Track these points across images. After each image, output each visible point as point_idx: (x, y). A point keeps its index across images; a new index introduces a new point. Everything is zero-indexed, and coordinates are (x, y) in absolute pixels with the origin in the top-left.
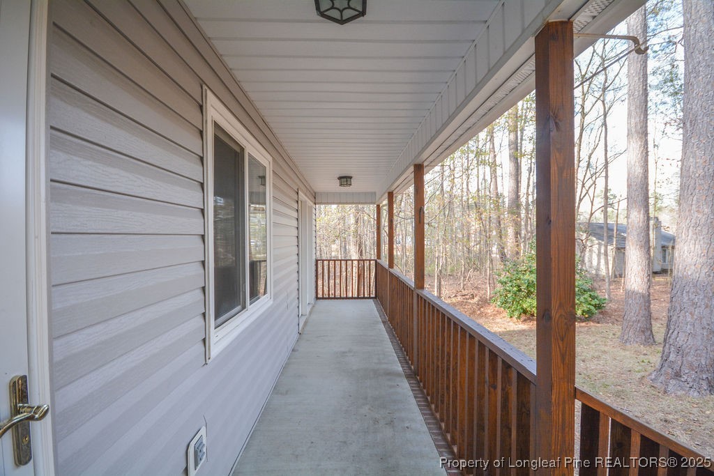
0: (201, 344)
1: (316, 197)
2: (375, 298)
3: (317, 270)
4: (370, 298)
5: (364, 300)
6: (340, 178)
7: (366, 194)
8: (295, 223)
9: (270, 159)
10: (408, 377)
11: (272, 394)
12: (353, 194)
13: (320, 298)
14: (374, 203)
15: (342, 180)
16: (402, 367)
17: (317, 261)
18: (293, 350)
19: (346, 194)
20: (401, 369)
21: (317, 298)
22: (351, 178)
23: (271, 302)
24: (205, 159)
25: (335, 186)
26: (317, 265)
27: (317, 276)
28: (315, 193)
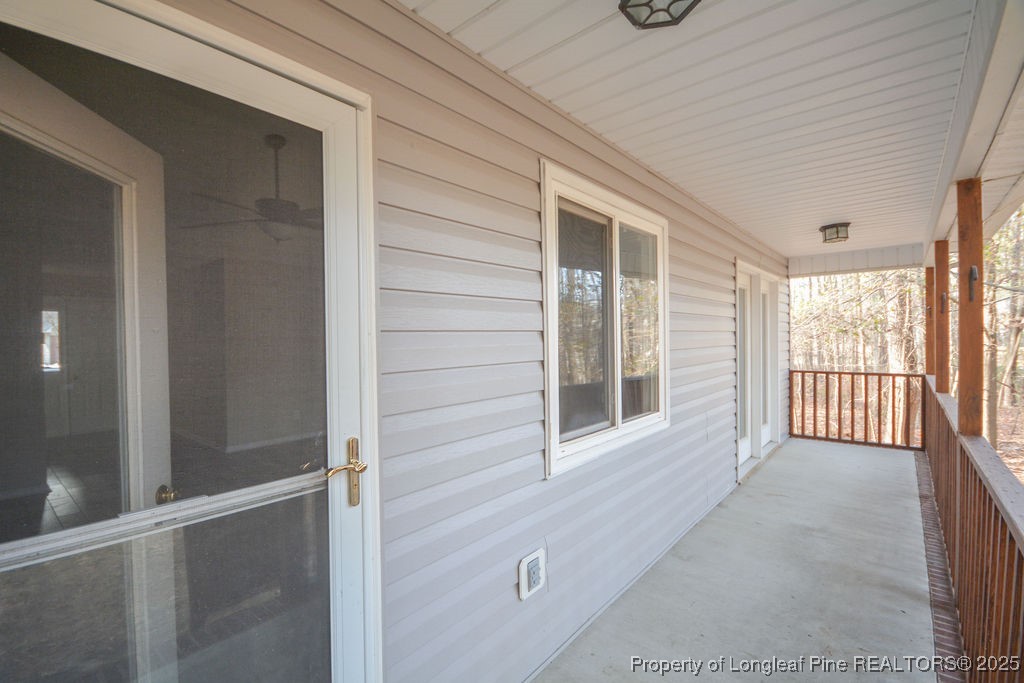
0: (539, 455)
1: (787, 267)
2: (922, 449)
3: (791, 388)
4: (908, 448)
5: (894, 450)
6: (824, 229)
7: (897, 248)
8: (730, 312)
9: (664, 222)
10: (935, 605)
11: (666, 554)
12: (853, 253)
13: (797, 436)
14: (920, 265)
15: (828, 231)
16: (931, 585)
17: (791, 373)
18: (719, 505)
19: (838, 255)
20: (926, 587)
21: (791, 434)
22: (846, 225)
23: (666, 425)
24: (543, 244)
25: (815, 243)
26: (790, 379)
27: (791, 397)
28: (787, 260)
